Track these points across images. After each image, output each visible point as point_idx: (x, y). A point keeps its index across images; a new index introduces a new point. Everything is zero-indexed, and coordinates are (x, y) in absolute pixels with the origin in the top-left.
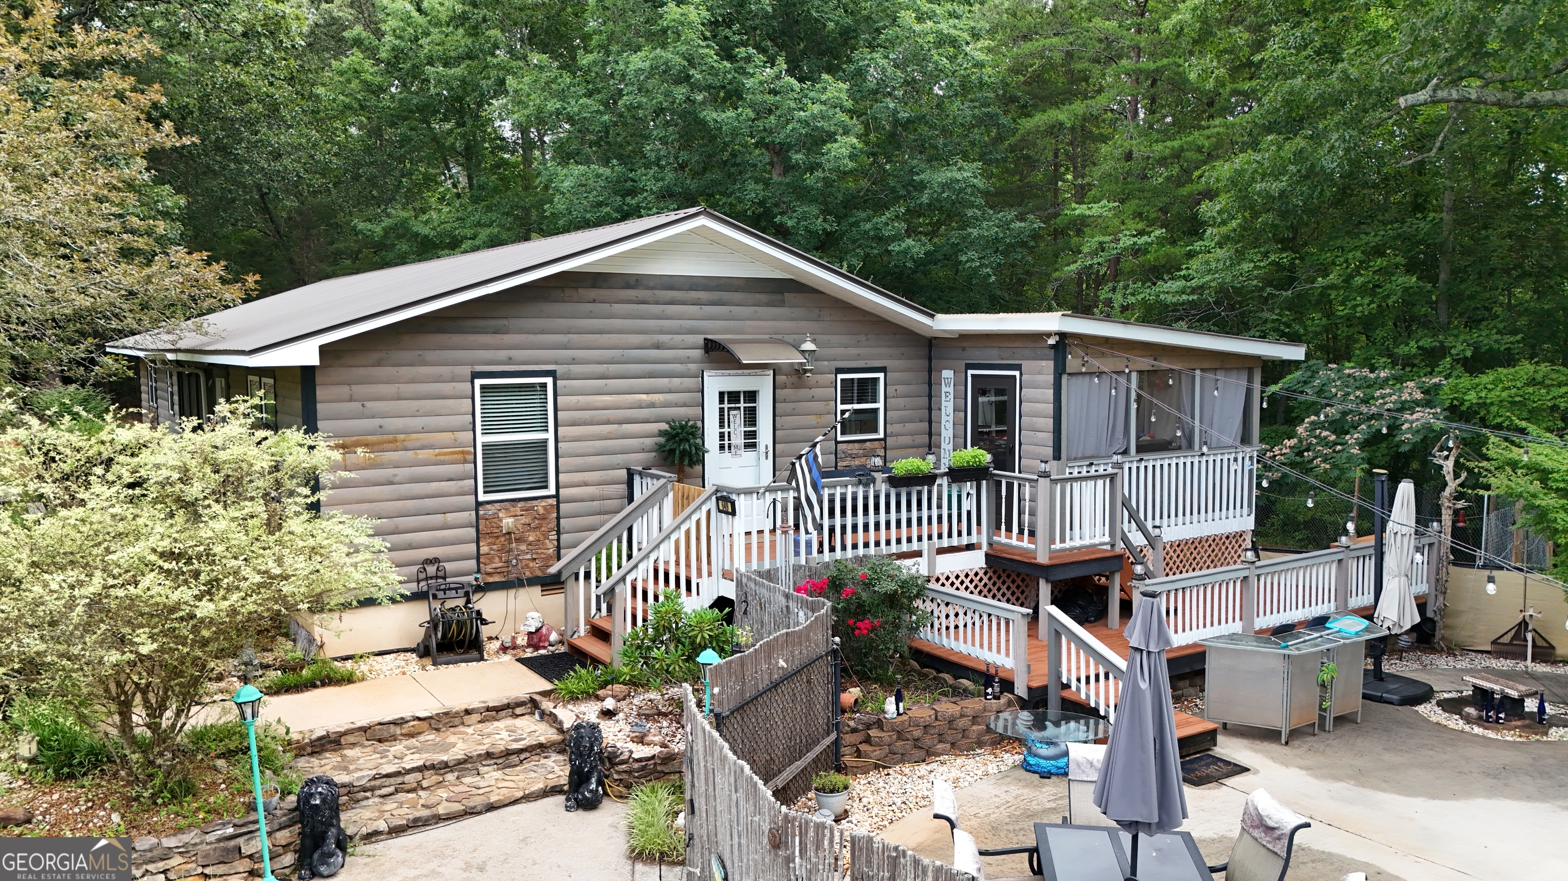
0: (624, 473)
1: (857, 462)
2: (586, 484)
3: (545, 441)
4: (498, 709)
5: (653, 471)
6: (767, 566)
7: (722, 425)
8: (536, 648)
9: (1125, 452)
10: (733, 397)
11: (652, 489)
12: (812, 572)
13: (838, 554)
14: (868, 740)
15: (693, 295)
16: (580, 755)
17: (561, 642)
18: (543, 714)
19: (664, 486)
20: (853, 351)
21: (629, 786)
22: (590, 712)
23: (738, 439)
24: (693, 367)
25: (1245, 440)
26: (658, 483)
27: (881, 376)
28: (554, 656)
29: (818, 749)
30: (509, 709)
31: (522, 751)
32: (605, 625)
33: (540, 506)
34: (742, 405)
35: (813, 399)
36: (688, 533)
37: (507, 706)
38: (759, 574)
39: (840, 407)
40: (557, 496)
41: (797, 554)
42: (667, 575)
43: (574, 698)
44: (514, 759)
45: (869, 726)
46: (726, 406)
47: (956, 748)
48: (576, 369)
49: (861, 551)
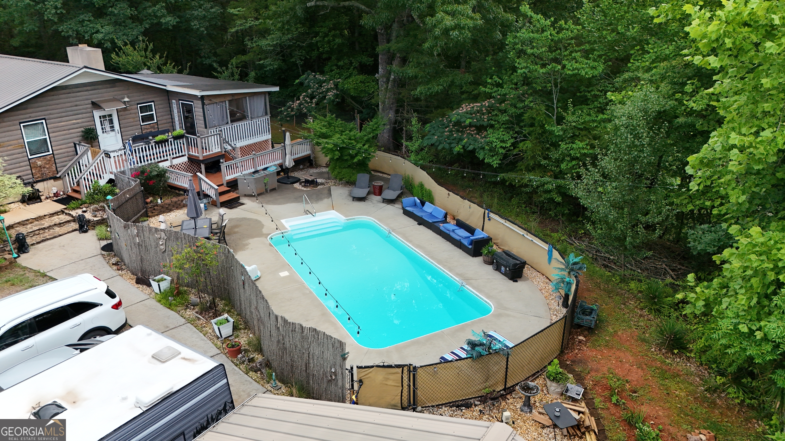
0: (73, 144)
1: (149, 130)
2: (61, 149)
3: (46, 139)
4: (53, 214)
5: (82, 144)
6: (122, 169)
7: (102, 125)
8: (57, 197)
9: (227, 123)
10: (104, 117)
11: (83, 150)
12: (136, 169)
13: (143, 164)
14: (154, 209)
15: (85, 88)
16: (81, 221)
17: (64, 194)
18: (66, 214)
19: (87, 149)
20: (142, 97)
21: (94, 227)
22: (80, 212)
23: (108, 129)
24: (89, 110)
25: (266, 114)
26: (85, 148)
27: (153, 103)
28: (63, 198)
29: (141, 213)
30: (56, 213)
31: (63, 223)
32: (77, 189)
33: (48, 157)
34: (107, 118)
35: (131, 114)
36: (98, 163)
37: (55, 213)
38: (121, 172)
39: (140, 115)
40: (53, 154)
41: (131, 165)
42: (93, 173)
43: (74, 209)
44: (62, 225)
45: (154, 206)
46: (102, 119)
47: (177, 208)
48: (51, 116)
49: (150, 162)
